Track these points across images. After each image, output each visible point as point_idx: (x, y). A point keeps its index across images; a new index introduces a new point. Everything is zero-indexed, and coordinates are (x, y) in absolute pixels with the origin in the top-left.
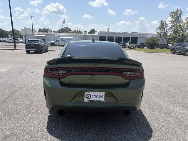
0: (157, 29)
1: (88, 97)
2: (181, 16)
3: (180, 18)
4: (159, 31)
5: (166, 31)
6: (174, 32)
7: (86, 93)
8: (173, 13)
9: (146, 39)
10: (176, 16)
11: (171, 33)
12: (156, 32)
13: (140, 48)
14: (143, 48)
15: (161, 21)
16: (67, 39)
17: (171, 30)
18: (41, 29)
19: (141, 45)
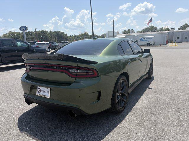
1: (39, 91)
7: (38, 87)
16: (147, 38)
18: (126, 31)
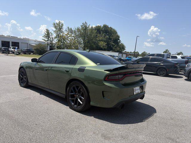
0: (43, 37)
2: (62, 28)
3: (62, 29)
4: (45, 39)
5: (52, 39)
6: (59, 41)
8: (56, 24)
9: (29, 45)
10: (59, 27)
11: (56, 41)
12: (43, 39)
13: (26, 54)
14: (30, 54)
15: (47, 30)
17: (56, 39)
19: (27, 51)
